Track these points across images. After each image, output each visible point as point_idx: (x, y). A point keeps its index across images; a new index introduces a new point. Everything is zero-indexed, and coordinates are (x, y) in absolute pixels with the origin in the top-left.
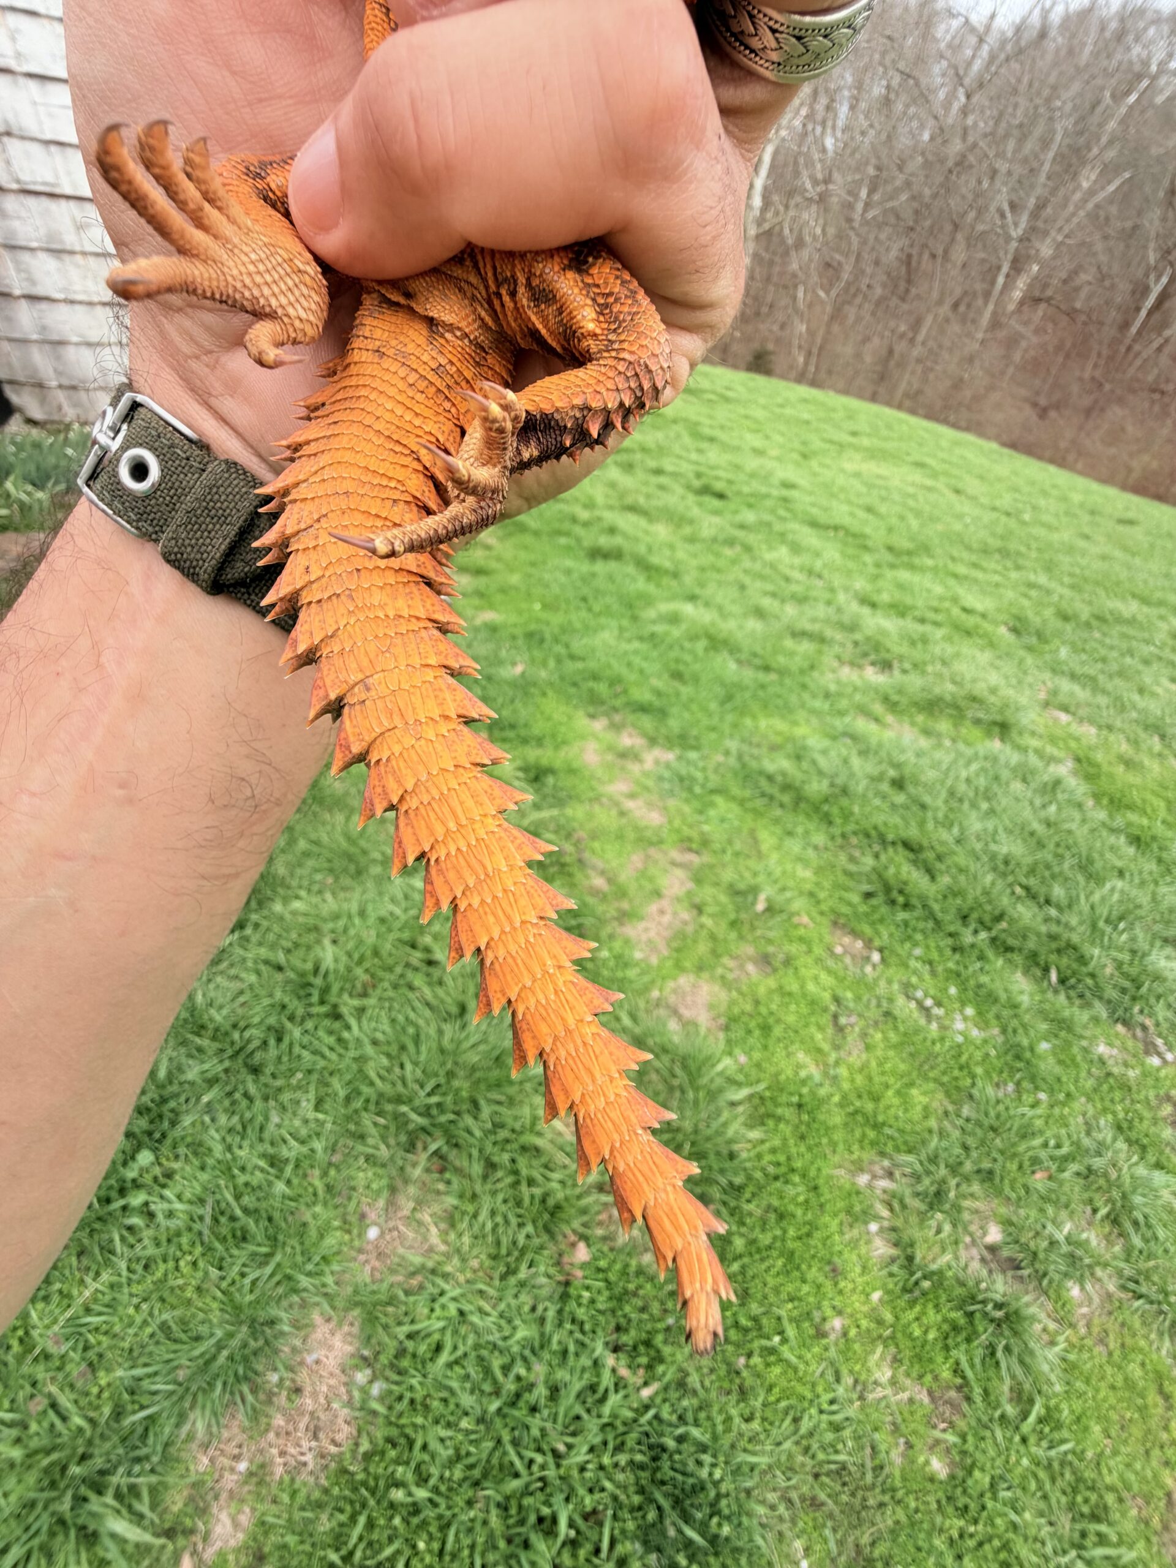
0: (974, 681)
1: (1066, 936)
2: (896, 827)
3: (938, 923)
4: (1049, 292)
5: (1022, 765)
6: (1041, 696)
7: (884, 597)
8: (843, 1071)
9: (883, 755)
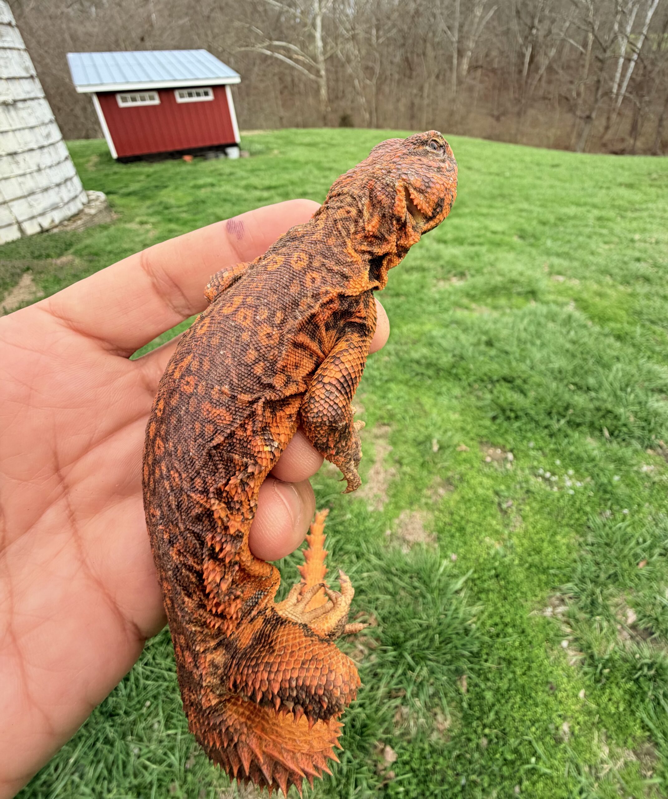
0: (510, 271)
1: (603, 407)
2: (496, 370)
3: (537, 422)
4: (480, 63)
5: (549, 312)
6: (546, 270)
7: (449, 236)
8: (515, 540)
9: (476, 329)
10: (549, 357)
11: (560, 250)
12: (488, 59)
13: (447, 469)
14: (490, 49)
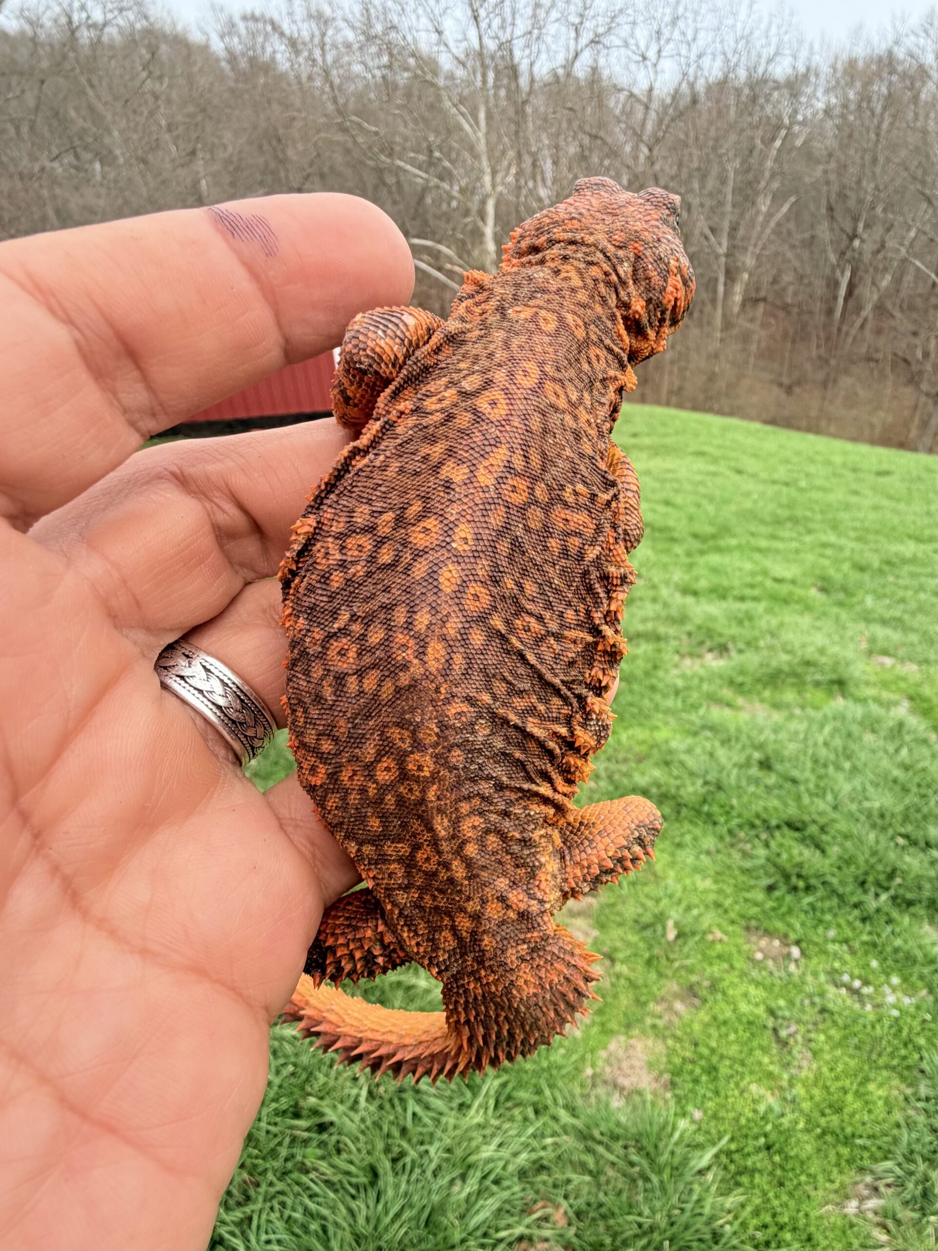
0: (803, 646)
2: (776, 809)
3: (841, 897)
4: (762, 294)
5: (867, 716)
6: (864, 646)
7: (703, 584)
8: (799, 1090)
9: (744, 738)
10: (864, 790)
11: (888, 614)
12: (776, 287)
13: (690, 970)
14: (780, 271)
